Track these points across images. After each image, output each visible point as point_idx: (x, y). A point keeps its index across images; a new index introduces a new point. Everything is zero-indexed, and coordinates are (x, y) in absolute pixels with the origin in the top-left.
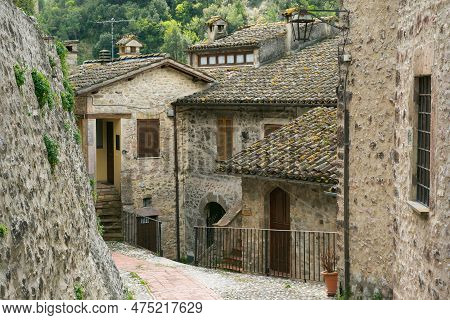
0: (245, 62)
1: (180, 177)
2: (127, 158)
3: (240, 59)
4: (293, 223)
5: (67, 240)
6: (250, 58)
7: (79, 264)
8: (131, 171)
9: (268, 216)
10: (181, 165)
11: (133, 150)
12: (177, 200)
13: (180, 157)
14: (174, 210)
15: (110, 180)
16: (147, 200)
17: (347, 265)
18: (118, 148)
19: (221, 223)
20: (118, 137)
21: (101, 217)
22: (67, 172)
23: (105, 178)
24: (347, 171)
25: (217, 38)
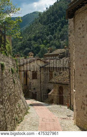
0: (56, 58)
1: (42, 84)
2: (30, 80)
3: (55, 57)
4: (64, 94)
5: (17, 96)
6: (57, 57)
7: (19, 100)
8: (31, 82)
9: (59, 92)
10: (42, 81)
11: (31, 78)
12: (41, 89)
13: (41, 79)
14: (40, 91)
15: (27, 84)
16: (34, 89)
17: (70, 102)
18: (28, 77)
19: (49, 94)
20: (28, 75)
21: (23, 92)
22: (17, 84)
23: (25, 84)
24: (70, 84)
25: (50, 53)
